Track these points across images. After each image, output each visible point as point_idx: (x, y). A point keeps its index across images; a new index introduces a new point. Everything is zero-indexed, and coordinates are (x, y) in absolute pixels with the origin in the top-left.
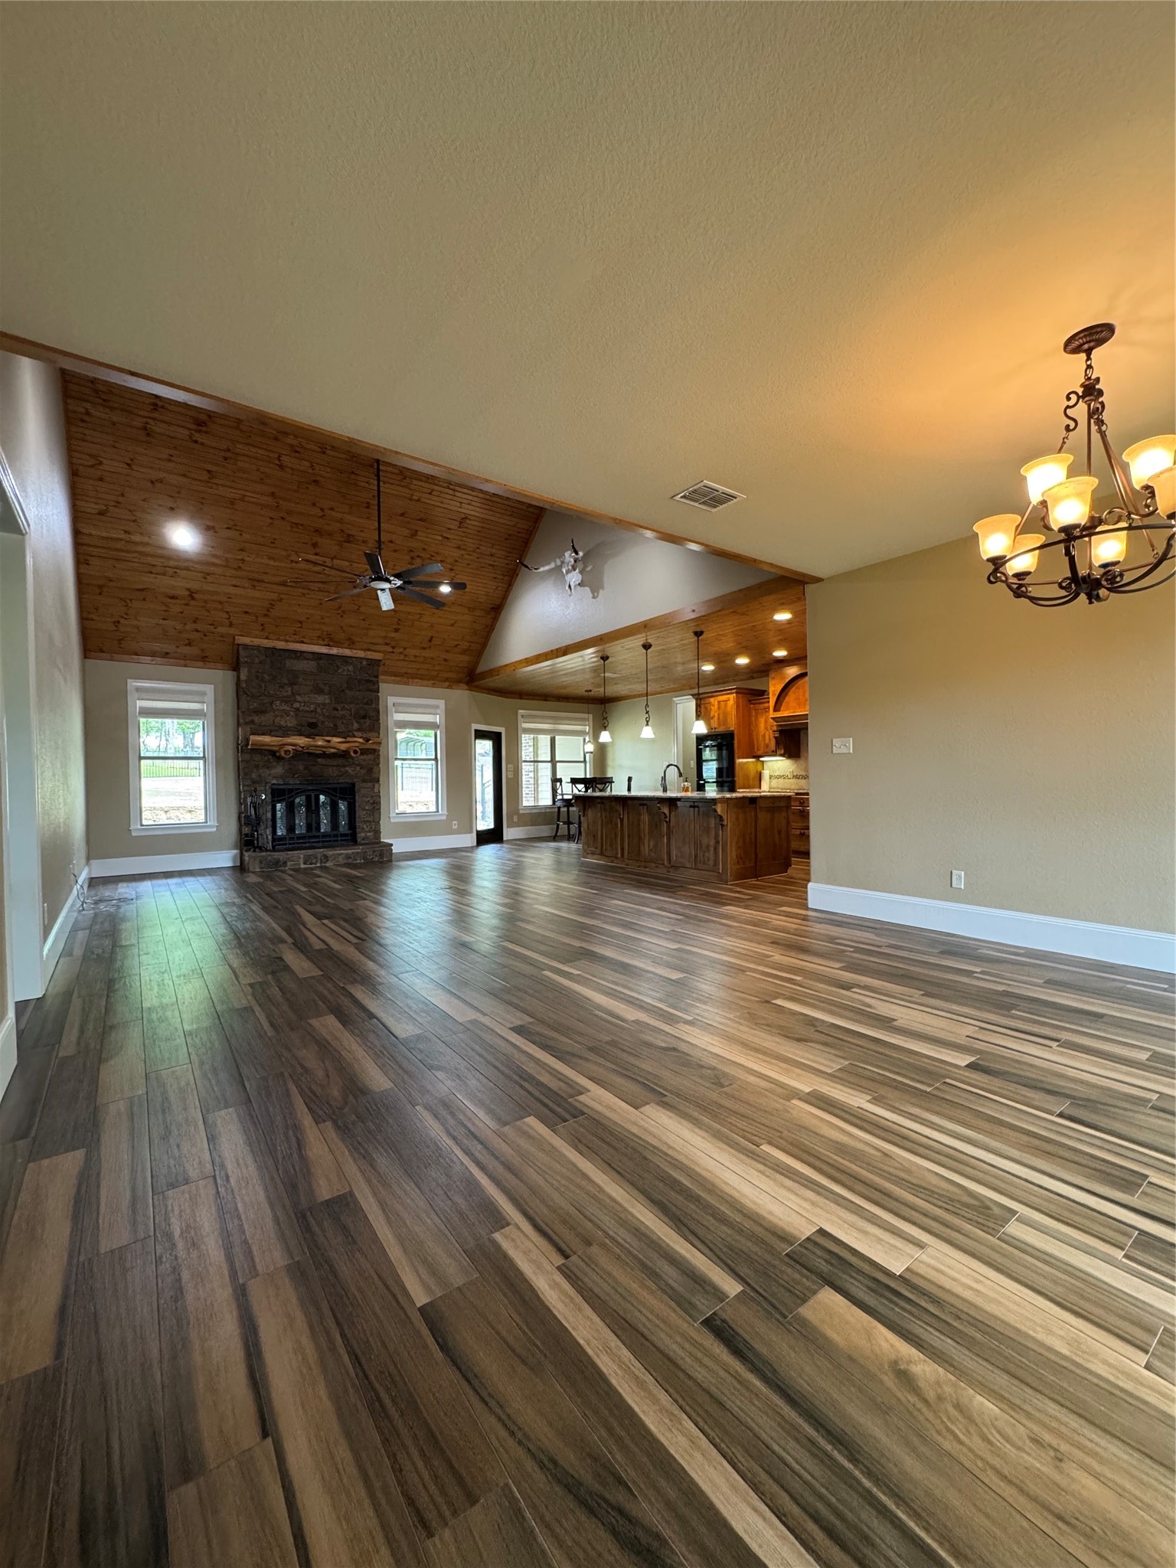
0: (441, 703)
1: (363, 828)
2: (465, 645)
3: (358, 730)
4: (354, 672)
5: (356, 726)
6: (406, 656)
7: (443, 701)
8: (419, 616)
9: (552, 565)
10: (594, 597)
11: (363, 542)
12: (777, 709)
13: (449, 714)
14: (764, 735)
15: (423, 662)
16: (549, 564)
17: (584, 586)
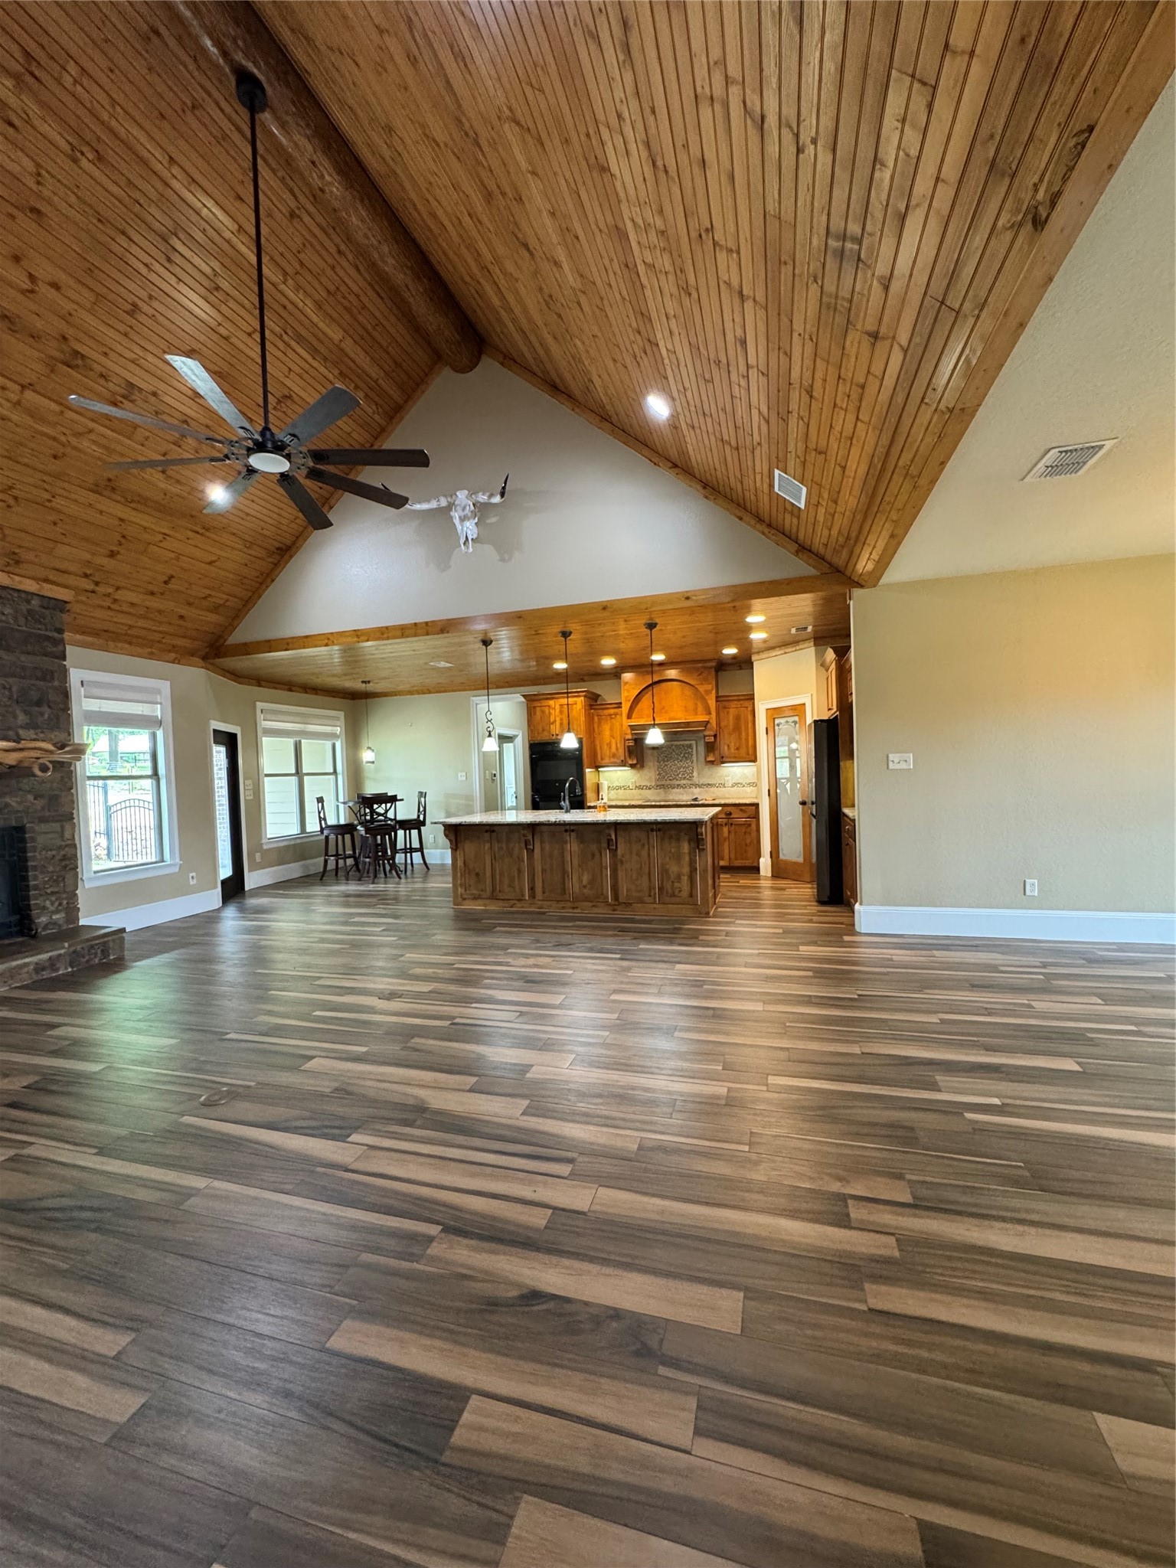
0: (165, 686)
1: (44, 908)
2: (219, 598)
3: (27, 727)
4: (16, 619)
5: (22, 718)
6: (115, 600)
7: (168, 683)
8: (160, 537)
9: (433, 505)
10: (502, 560)
11: (102, 376)
12: (629, 717)
13: (179, 704)
14: (609, 745)
15: (142, 617)
16: (428, 501)
17: (481, 543)
